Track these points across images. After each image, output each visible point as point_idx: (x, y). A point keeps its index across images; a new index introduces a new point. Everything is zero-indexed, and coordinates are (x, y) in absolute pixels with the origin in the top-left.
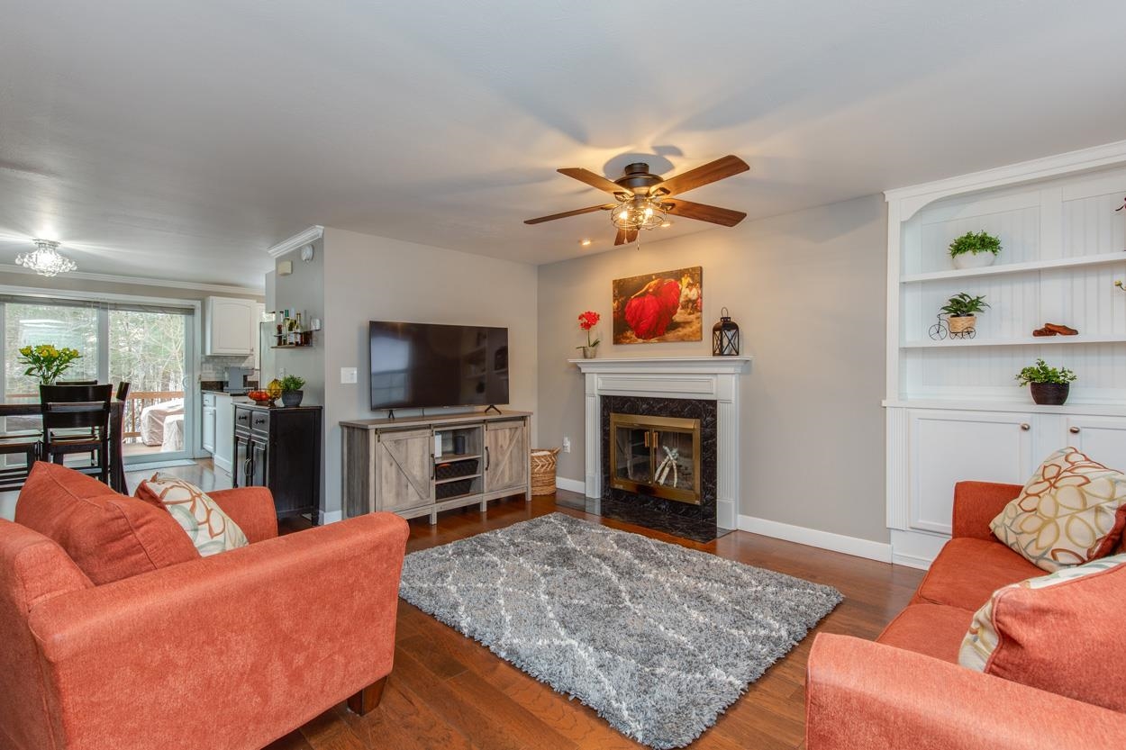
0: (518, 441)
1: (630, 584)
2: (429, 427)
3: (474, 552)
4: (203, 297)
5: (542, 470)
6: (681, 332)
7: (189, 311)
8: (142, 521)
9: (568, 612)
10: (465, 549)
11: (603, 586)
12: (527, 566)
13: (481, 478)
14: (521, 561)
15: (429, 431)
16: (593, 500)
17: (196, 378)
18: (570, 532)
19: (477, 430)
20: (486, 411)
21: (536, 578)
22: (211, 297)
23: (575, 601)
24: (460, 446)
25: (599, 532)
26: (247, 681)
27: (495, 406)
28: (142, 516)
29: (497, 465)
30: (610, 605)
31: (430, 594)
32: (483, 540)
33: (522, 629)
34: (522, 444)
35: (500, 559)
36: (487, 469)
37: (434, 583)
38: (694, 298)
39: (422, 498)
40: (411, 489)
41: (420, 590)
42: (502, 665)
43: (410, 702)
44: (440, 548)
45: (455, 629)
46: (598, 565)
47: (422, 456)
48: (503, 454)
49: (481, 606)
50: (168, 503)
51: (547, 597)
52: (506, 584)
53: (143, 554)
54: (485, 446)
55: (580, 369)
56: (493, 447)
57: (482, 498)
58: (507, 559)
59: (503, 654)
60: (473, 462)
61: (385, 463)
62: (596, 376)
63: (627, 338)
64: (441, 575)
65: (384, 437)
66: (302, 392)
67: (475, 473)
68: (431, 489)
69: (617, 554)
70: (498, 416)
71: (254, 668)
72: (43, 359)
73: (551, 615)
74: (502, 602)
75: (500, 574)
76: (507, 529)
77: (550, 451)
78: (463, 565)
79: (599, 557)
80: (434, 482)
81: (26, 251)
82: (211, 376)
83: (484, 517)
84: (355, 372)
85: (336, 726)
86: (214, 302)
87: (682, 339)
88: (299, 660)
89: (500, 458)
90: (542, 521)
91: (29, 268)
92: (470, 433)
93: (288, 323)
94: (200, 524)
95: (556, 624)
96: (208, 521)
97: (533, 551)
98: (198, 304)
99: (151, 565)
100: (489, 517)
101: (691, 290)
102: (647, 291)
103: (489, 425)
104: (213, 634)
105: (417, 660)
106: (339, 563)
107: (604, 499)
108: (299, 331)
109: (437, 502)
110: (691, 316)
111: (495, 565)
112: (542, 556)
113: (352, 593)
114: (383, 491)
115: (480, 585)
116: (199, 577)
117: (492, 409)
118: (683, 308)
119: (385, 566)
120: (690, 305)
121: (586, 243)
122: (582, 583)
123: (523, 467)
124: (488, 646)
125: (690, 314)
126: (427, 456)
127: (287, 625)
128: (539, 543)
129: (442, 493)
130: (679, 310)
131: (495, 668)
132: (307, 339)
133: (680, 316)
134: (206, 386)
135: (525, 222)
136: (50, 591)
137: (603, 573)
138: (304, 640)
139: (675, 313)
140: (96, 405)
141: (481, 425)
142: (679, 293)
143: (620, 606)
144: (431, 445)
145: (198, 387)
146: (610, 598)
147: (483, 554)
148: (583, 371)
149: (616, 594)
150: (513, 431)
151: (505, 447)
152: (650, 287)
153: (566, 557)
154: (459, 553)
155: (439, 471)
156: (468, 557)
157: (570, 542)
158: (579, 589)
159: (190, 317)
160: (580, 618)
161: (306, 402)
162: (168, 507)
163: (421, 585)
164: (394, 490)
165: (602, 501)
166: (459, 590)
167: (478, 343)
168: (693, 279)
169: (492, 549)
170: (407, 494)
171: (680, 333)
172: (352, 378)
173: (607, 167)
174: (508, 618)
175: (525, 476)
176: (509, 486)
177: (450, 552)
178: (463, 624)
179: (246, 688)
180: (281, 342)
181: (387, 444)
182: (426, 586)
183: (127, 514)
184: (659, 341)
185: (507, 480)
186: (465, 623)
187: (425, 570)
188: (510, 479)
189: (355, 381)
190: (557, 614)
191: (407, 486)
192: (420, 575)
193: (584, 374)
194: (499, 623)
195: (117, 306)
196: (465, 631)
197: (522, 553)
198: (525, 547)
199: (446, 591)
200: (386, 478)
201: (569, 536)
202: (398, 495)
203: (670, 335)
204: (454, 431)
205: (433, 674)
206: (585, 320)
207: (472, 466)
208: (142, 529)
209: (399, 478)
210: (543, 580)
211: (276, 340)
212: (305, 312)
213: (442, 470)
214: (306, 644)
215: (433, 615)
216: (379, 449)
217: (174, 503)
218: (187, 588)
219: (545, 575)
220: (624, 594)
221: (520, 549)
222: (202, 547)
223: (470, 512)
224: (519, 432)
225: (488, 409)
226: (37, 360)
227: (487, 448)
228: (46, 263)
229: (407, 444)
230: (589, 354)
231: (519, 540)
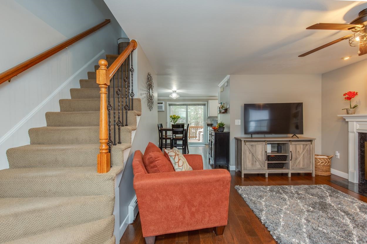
0: (307, 150)
1: (361, 232)
2: (265, 141)
3: (278, 192)
4: (207, 101)
5: (322, 164)
7: (204, 105)
8: (157, 159)
9: (314, 232)
10: (275, 190)
11: (342, 227)
12: (301, 205)
13: (288, 163)
14: (298, 202)
15: (264, 143)
16: (353, 184)
17: (206, 122)
18: (330, 196)
19: (287, 144)
20: (292, 137)
21: (303, 211)
22: (209, 101)
23: (320, 229)
24: (280, 150)
25: (350, 200)
26: (178, 210)
27: (296, 135)
28: (157, 158)
29: (296, 159)
30: (342, 239)
31: (254, 203)
32: (284, 188)
33: (287, 231)
34: (310, 152)
35: (289, 198)
36: (291, 160)
37: (257, 199)
39: (262, 167)
40: (257, 163)
41: (251, 200)
42: (273, 242)
43: (233, 239)
44: (264, 187)
45: (259, 219)
46: (342, 216)
47: (262, 151)
48: (299, 155)
49: (272, 214)
50: (169, 156)
51: (305, 221)
52: (287, 209)
53: (157, 168)
54: (290, 151)
55: (345, 119)
56: (294, 151)
57: (289, 171)
58: (292, 199)
59: (275, 237)
60: (285, 157)
61: (248, 153)
62: (355, 123)
64: (261, 197)
65: (247, 143)
66: (224, 127)
67: (286, 161)
68: (265, 164)
69: (357, 214)
70: (297, 139)
71: (180, 207)
72: (174, 118)
73: (304, 230)
74: (282, 216)
75: (286, 204)
76: (296, 186)
77: (328, 156)
78: (271, 196)
79: (344, 212)
80: (267, 162)
81: (171, 94)
82: (209, 123)
83: (290, 179)
84: (240, 121)
85: (208, 235)
86: (210, 101)
88: (193, 209)
89: (298, 156)
90: (316, 187)
91: (171, 98)
92: (284, 145)
93: (221, 106)
94: (176, 163)
95: (305, 235)
96: (178, 162)
97: (306, 199)
98: (206, 103)
99: (159, 171)
100: (292, 180)
103: (292, 142)
104: (168, 194)
105: (241, 225)
106: (205, 183)
107: (360, 185)
108: (224, 109)
109: (268, 169)
111: (285, 200)
112: (310, 202)
113: (210, 194)
114: (247, 162)
115: (275, 206)
116: (165, 177)
117: (295, 136)
119: (222, 188)
121: (347, 58)
122: (329, 222)
123: (310, 162)
124: (270, 231)
126: (264, 152)
127: (189, 197)
128: (311, 196)
129: (270, 166)
131: (270, 241)
132: (226, 111)
134: (208, 125)
135: (299, 56)
136: (138, 172)
137: (344, 221)
138: (194, 204)
140: (181, 129)
141: (288, 142)
143: (350, 241)
144: (265, 148)
145: (206, 125)
146: (344, 235)
147: (281, 194)
148: (347, 120)
149: (349, 234)
150: (305, 146)
151: (301, 152)
153: (324, 207)
154: (271, 191)
155: (269, 158)
156: (274, 193)
157: (329, 200)
158: (325, 224)
159: (205, 106)
160: (320, 238)
161: (226, 130)
162: (169, 157)
163: (252, 198)
164: (251, 162)
165: (359, 185)
166: (266, 205)
167: (296, 109)
169: (286, 193)
170: (256, 164)
172: (239, 123)
173: (345, 18)
174: (282, 223)
175: (311, 166)
176: (303, 169)
177: (268, 189)
178: (262, 218)
179: (178, 212)
180: (220, 112)
181: (248, 146)
182: (254, 199)
183: (153, 157)
185: (301, 166)
186: (263, 218)
187: (256, 193)
188: (303, 165)
189: (240, 124)
190: (308, 231)
191: (256, 161)
192: (253, 195)
193: (348, 122)
194: (277, 224)
195: (190, 105)
196: (262, 221)
197: (300, 198)
198: (303, 196)
199: (261, 203)
200: (248, 157)
201: (329, 197)
202: (252, 164)
204: (278, 144)
205: (245, 233)
206: (347, 96)
207: (285, 158)
208: (157, 161)
209: (253, 159)
210: (306, 213)
211: (219, 111)
212: (226, 103)
213: (271, 158)
214: (195, 205)
215: (253, 210)
216: (245, 148)
217: (170, 156)
218: (161, 179)
219: (308, 211)
220: (354, 236)
221: (300, 196)
222: (177, 169)
223: (284, 176)
224: (308, 147)
225: (293, 136)
226: (173, 119)
227: (291, 152)
228: (174, 96)
229: (256, 147)
230: (350, 112)
231: (301, 192)
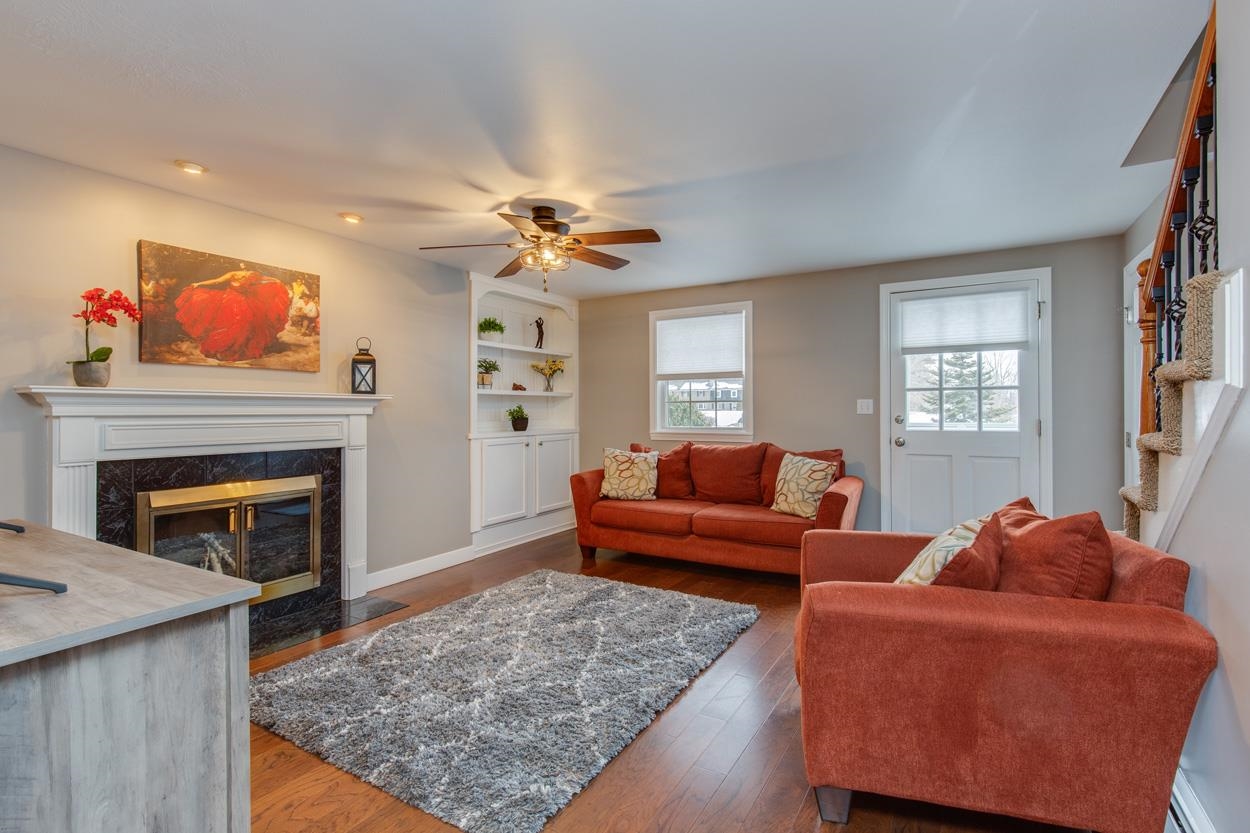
6: (292, 357)
38: (312, 314)
63: (181, 353)
87: (294, 368)
101: (307, 303)
102: (227, 283)
110: (307, 338)
118: (293, 324)
120: (306, 323)
125: (305, 335)
130: (288, 326)
133: (288, 334)
139: (283, 329)
142: (288, 303)
152: (233, 279)
168: (310, 289)
171: (290, 359)
184: (253, 367)
203: (273, 360)
